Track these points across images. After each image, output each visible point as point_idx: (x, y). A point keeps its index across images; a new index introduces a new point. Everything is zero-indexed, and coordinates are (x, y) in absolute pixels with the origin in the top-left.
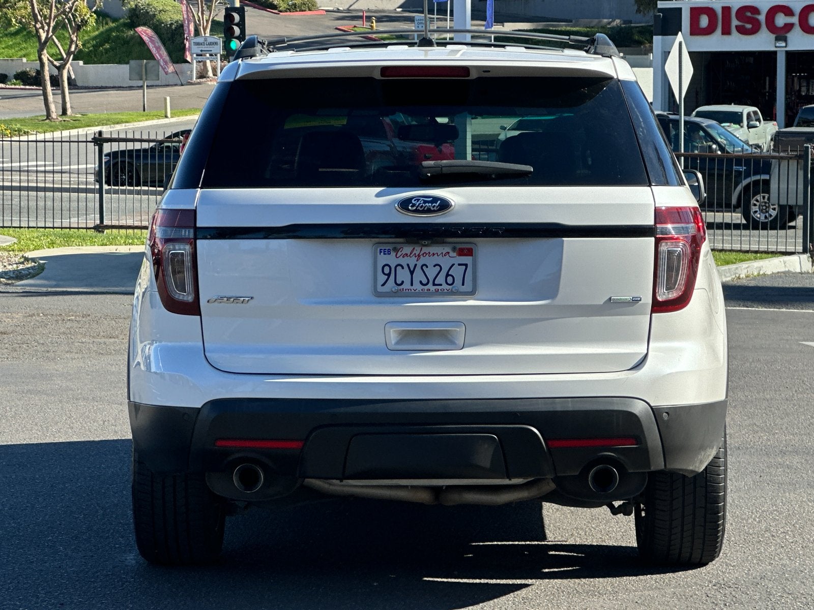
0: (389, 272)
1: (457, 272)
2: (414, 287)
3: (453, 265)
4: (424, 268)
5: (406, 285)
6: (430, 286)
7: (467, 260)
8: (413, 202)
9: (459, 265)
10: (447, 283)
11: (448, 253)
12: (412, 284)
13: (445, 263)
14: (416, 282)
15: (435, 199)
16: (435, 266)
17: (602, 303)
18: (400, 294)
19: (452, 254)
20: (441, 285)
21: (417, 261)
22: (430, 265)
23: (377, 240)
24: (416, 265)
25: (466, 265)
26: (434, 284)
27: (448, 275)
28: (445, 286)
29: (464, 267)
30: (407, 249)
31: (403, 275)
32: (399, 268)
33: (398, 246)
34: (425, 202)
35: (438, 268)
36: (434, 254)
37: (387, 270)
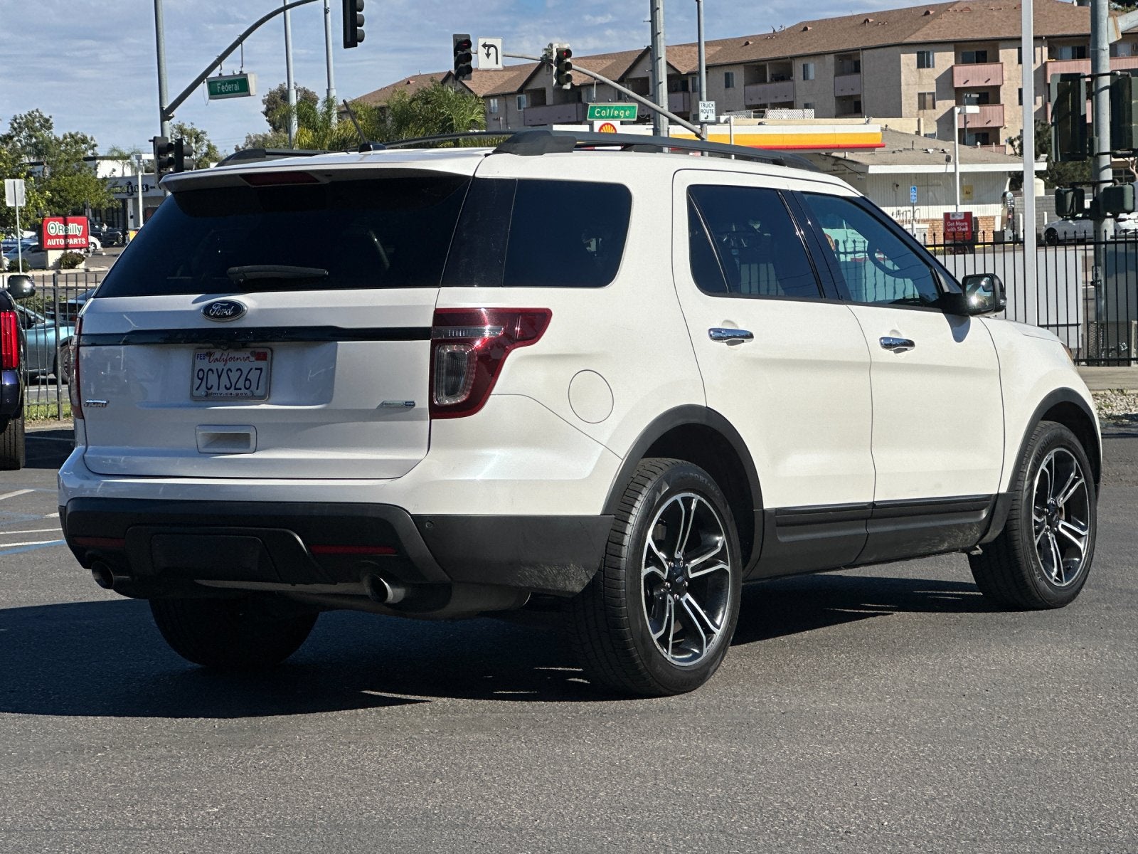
0: (201, 376)
1: (254, 376)
2: (220, 391)
3: (251, 369)
4: (229, 372)
5: (214, 390)
6: (232, 391)
7: (262, 364)
8: (213, 307)
9: (256, 369)
10: (245, 388)
11: (248, 357)
12: (218, 389)
13: (245, 366)
14: (222, 386)
15: (231, 304)
16: (237, 370)
17: (375, 408)
18: (210, 397)
19: (252, 359)
20: (240, 389)
21: (225, 365)
22: (234, 370)
23: (197, 345)
24: (223, 370)
25: (261, 369)
26: (236, 389)
27: (246, 379)
28: (244, 391)
29: (259, 371)
30: (217, 354)
31: (213, 379)
32: (210, 372)
33: (212, 351)
34: (222, 307)
35: (239, 372)
36: (237, 359)
37: (201, 373)
